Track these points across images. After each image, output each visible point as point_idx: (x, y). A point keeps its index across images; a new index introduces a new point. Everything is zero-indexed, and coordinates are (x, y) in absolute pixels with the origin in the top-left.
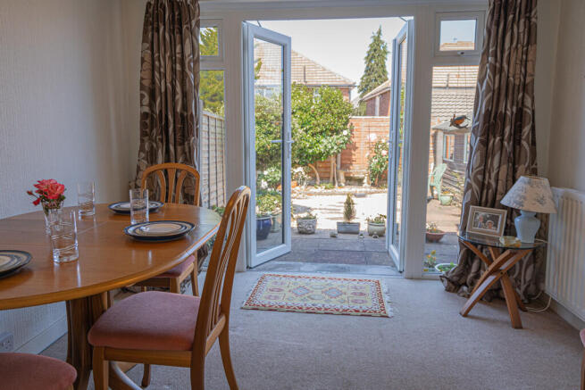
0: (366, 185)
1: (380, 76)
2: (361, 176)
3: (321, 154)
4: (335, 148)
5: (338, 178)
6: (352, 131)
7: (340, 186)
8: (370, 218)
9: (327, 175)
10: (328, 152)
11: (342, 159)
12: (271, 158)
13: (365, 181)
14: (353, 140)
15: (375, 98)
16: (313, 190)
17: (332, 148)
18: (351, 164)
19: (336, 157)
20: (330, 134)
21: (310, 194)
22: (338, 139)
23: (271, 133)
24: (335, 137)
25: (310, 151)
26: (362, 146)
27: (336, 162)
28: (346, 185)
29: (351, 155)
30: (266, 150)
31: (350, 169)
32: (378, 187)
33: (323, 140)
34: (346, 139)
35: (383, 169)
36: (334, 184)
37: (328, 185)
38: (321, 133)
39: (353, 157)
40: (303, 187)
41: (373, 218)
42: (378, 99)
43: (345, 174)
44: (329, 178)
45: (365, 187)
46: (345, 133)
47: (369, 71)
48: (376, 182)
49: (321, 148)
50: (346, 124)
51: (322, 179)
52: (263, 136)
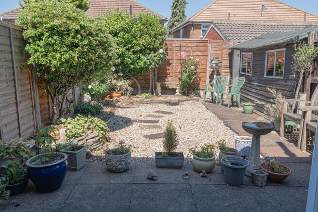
0: (178, 93)
1: (181, 18)
2: (174, 87)
3: (141, 69)
4: (153, 63)
5: (156, 88)
6: (166, 50)
7: (157, 95)
8: (197, 150)
9: (147, 86)
10: (147, 68)
11: (158, 73)
12: (82, 74)
13: (177, 91)
14: (168, 57)
15: (179, 30)
16: (135, 99)
17: (151, 64)
18: (166, 77)
19: (154, 71)
20: (148, 52)
21: (132, 103)
22: (155, 56)
23: (77, 46)
24: (152, 54)
25: (132, 67)
26: (174, 62)
27: (154, 75)
28: (162, 94)
29: (166, 69)
30: (71, 66)
31: (165, 81)
32: (188, 96)
33: (142, 57)
34: (162, 56)
35: (192, 81)
36: (153, 94)
37: (148, 95)
38: (141, 51)
39: (168, 71)
40: (127, 97)
41: (199, 149)
42: (181, 31)
43: (161, 85)
44: (148, 88)
45: (178, 96)
46: (161, 51)
47: (174, 14)
48: (186, 92)
49: (141, 64)
50: (161, 44)
51: (142, 89)
52: (65, 49)
